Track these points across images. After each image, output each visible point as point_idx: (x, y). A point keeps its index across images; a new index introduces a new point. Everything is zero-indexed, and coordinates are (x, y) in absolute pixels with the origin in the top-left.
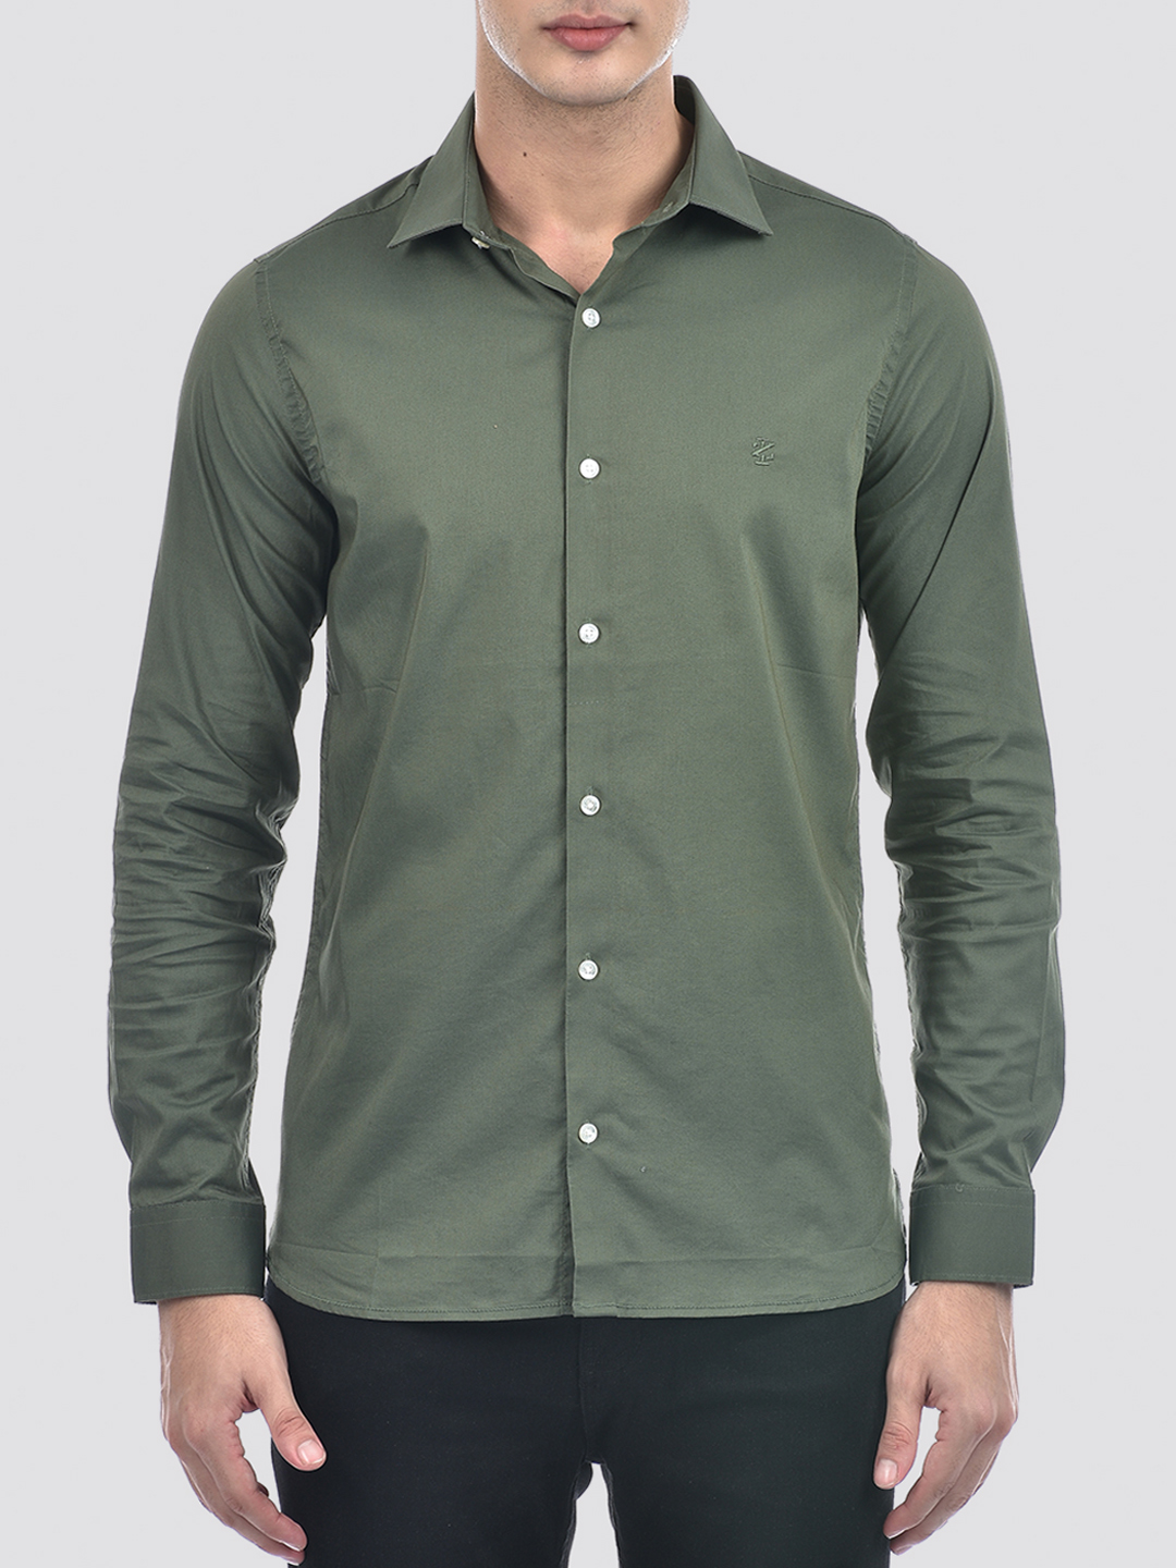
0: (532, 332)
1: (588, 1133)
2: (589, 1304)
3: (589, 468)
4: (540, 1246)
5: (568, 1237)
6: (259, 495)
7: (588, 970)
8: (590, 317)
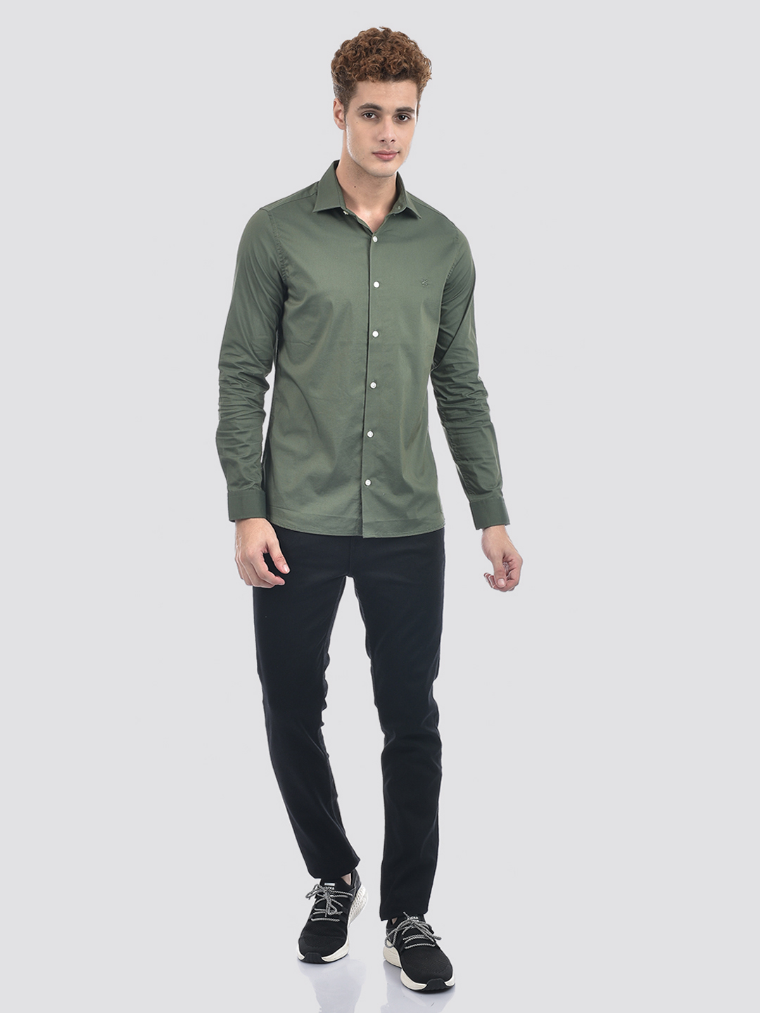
0: (359, 240)
1: (368, 483)
2: (367, 534)
3: (376, 285)
4: (352, 514)
5: (361, 513)
6: (269, 283)
7: (370, 434)
8: (375, 239)
